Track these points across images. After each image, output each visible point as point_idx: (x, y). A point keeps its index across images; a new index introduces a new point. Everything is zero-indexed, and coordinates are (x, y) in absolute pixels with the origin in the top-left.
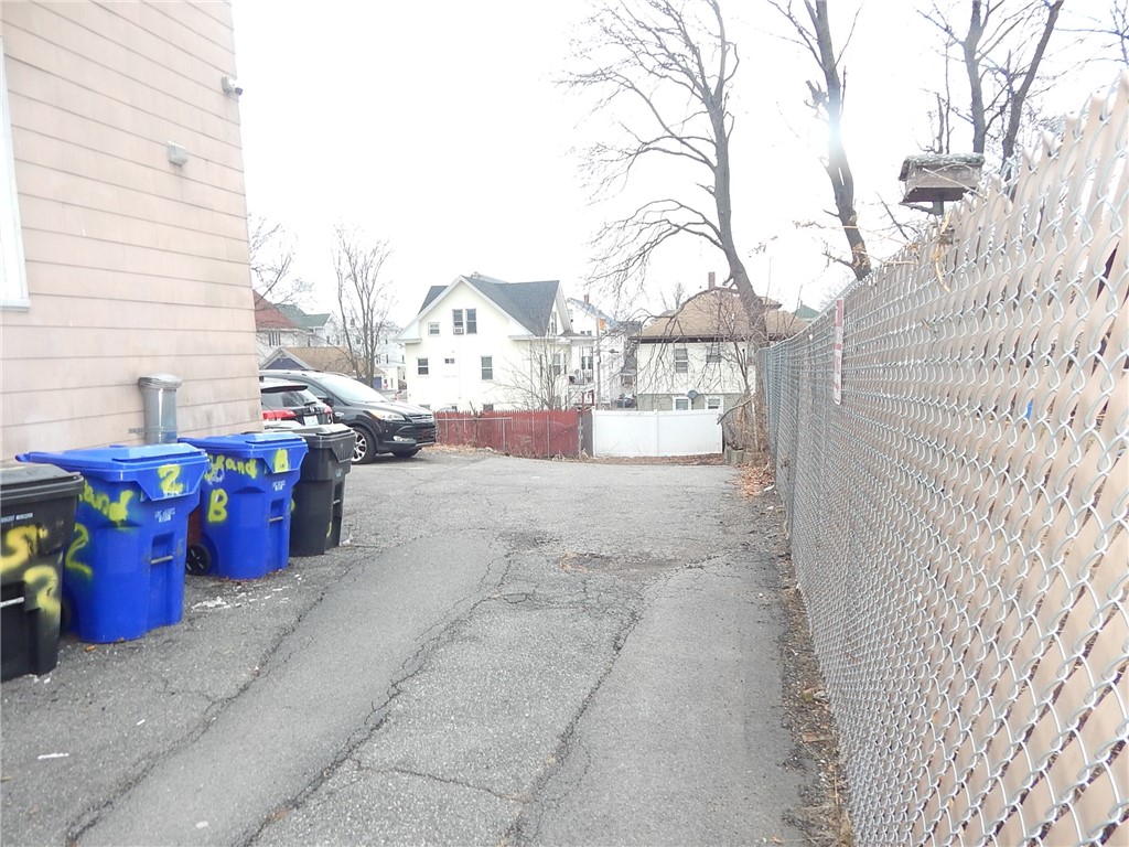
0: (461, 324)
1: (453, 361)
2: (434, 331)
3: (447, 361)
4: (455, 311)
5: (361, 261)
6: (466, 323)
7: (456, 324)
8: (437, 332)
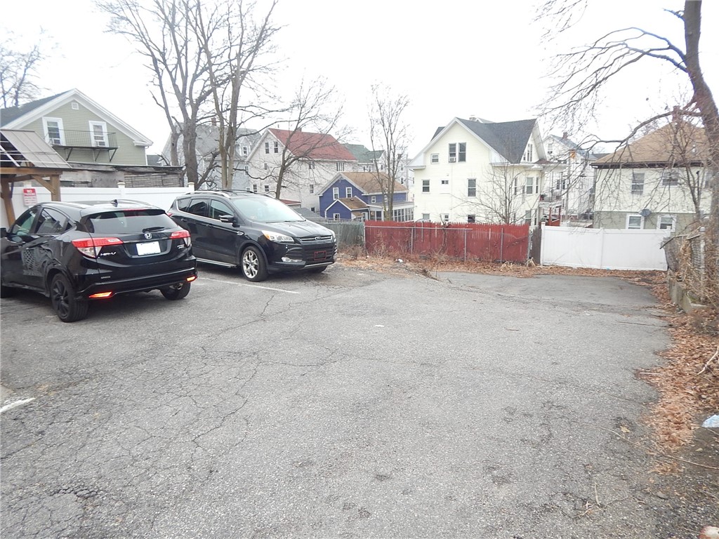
0: (455, 154)
1: (447, 182)
2: (435, 160)
3: (443, 182)
4: (451, 145)
5: (387, 110)
6: (459, 154)
7: (451, 155)
8: (437, 160)
